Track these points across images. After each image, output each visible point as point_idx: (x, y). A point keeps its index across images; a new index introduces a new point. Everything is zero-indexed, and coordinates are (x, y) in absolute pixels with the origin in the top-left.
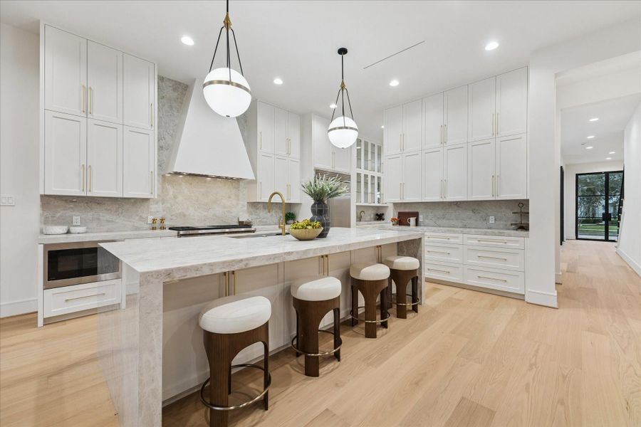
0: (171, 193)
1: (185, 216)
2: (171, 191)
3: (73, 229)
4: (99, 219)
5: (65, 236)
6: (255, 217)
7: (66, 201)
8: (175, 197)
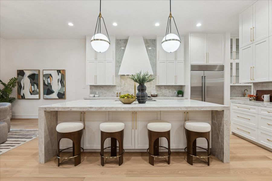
3: (96, 96)
4: (102, 92)
5: (94, 97)
7: (95, 87)
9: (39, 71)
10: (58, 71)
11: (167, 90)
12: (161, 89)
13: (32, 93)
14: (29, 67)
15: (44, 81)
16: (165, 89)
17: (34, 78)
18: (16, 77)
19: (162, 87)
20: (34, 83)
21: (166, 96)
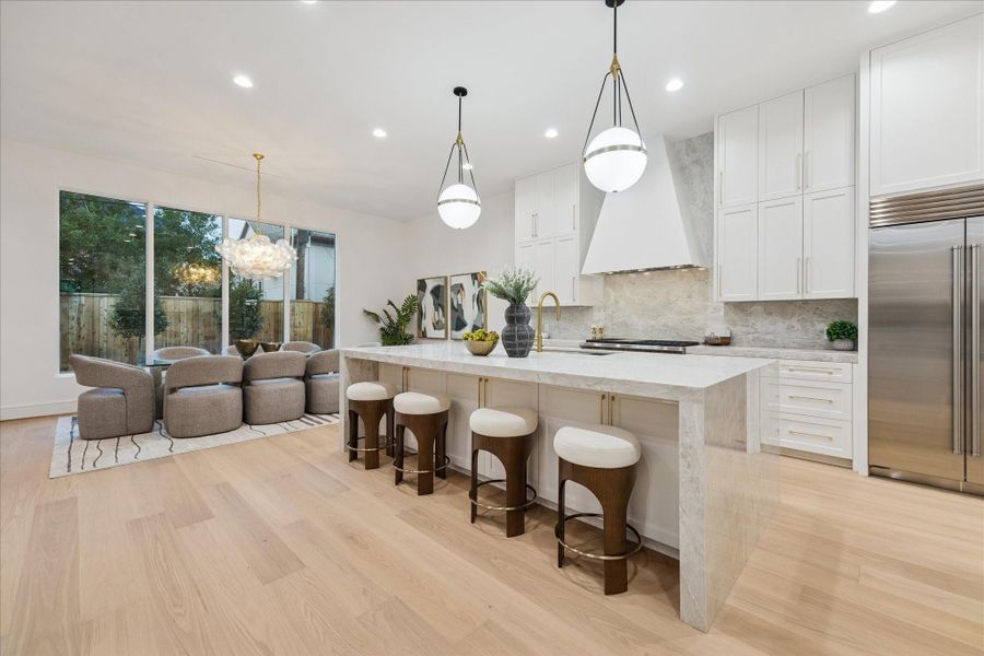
0: (612, 298)
1: (627, 325)
2: (612, 294)
6: (744, 329)
8: (617, 302)
9: (446, 278)
10: (472, 274)
11: (779, 319)
12: (750, 314)
13: (437, 326)
14: (432, 272)
15: (452, 300)
16: (771, 314)
17: (437, 292)
18: (415, 294)
19: (755, 307)
20: (440, 305)
21: (771, 344)
